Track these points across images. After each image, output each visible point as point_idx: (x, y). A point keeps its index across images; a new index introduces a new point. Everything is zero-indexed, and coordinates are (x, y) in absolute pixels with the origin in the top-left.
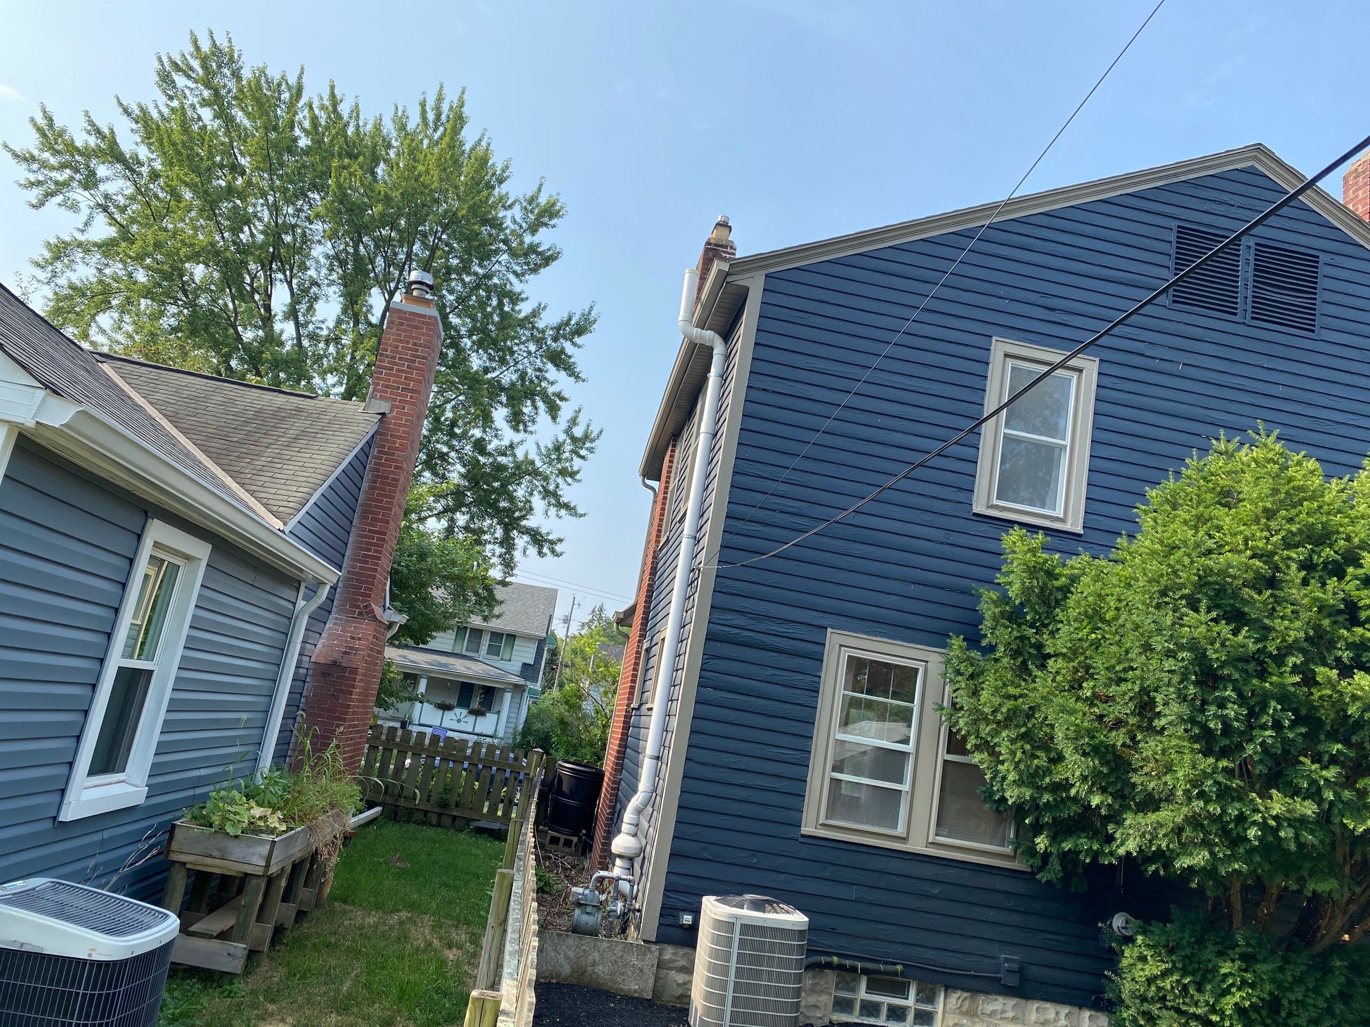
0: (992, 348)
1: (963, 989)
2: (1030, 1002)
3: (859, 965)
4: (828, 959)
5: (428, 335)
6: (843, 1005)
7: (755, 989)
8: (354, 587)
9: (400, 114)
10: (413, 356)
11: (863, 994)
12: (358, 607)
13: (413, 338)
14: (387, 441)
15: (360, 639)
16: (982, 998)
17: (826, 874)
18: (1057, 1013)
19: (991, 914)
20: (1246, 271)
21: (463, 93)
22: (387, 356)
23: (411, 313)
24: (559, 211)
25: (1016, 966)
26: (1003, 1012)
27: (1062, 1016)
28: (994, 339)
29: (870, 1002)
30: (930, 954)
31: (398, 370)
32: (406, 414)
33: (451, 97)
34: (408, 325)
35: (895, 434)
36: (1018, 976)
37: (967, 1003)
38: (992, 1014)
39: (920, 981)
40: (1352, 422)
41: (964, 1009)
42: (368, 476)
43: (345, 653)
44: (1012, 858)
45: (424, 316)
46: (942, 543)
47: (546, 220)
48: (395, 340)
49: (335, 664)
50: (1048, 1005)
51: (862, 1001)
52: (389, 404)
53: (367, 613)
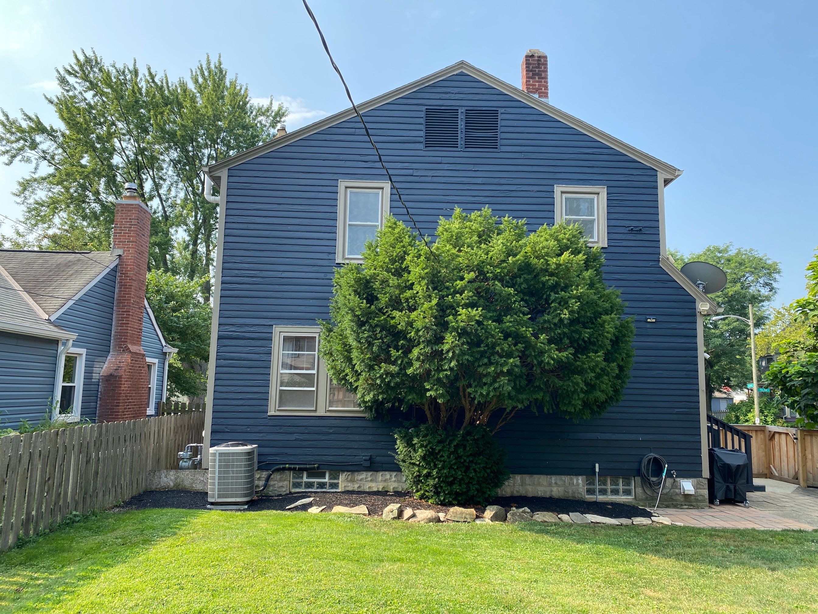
0: (339, 185)
1: (348, 471)
2: (378, 473)
3: (297, 466)
4: (284, 466)
5: (136, 213)
6: (297, 485)
7: (227, 478)
8: (119, 339)
10: (130, 225)
11: (305, 479)
12: (122, 348)
13: (129, 216)
14: (124, 268)
15: (123, 362)
16: (356, 474)
17: (281, 431)
18: (391, 476)
19: (357, 438)
20: (461, 125)
21: (220, 57)
22: (118, 227)
23: (126, 204)
24: (284, 113)
25: (368, 458)
26: (366, 478)
27: (393, 476)
28: (339, 180)
29: (309, 482)
30: (330, 458)
31: (124, 233)
32: (131, 253)
33: (214, 61)
34: (126, 210)
35: (297, 233)
36: (369, 462)
37: (350, 477)
38: (361, 480)
39: (330, 470)
40: (518, 189)
41: (349, 479)
42: (117, 286)
43: (116, 369)
44: (365, 412)
45: (132, 205)
46: (323, 279)
47: (278, 119)
48: (121, 219)
49: (111, 375)
50: (387, 473)
51: (305, 482)
52: (122, 250)
53: (127, 350)
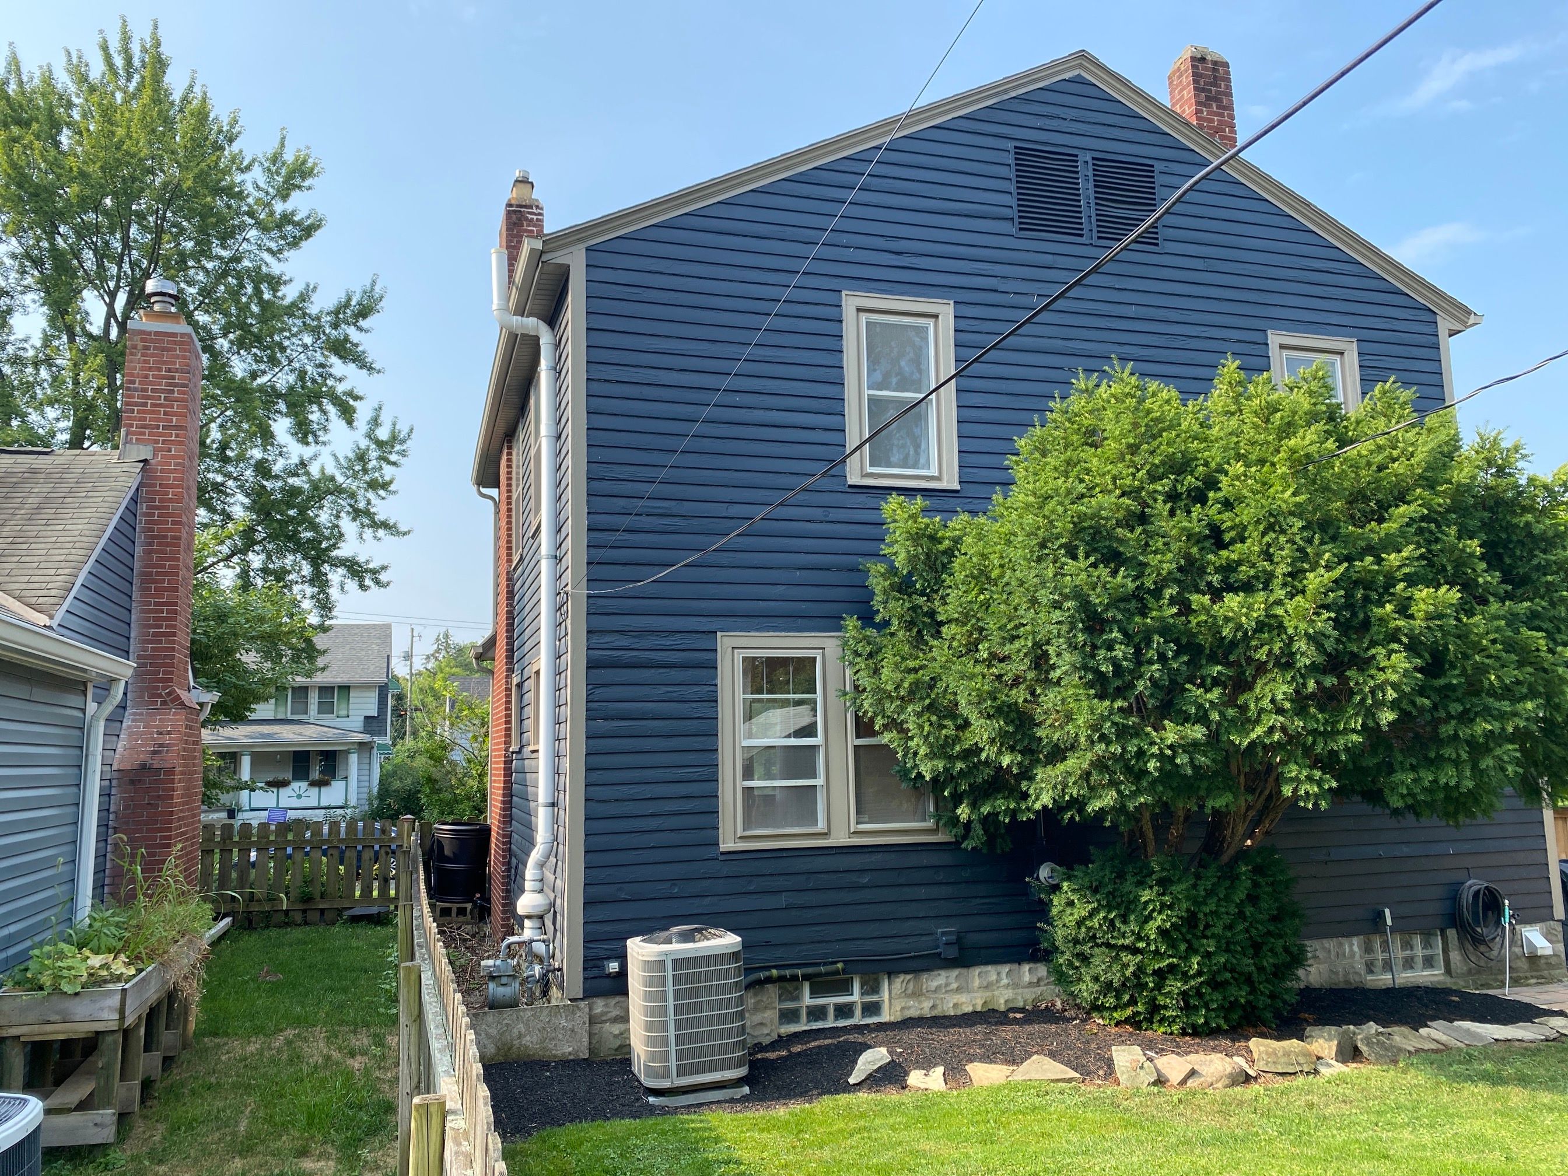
0: (843, 303)
1: (906, 972)
2: (971, 970)
3: (799, 972)
4: (767, 973)
5: (184, 357)
6: (789, 1016)
7: (698, 1022)
8: (147, 673)
9: (75, 61)
10: (170, 385)
11: (808, 1000)
12: (160, 696)
13: (165, 363)
14: (157, 493)
15: (169, 733)
16: (924, 976)
17: (752, 888)
18: (999, 974)
19: (923, 892)
20: (1086, 188)
21: (156, 27)
22: (136, 390)
23: (157, 333)
24: (312, 169)
25: (954, 938)
26: (947, 985)
27: (1004, 975)
28: (844, 293)
29: (816, 1006)
30: (869, 946)
31: (153, 405)
32: (174, 457)
34: (155, 348)
35: (756, 412)
36: (956, 947)
37: (911, 985)
38: (937, 989)
39: (862, 974)
41: (909, 991)
42: (140, 538)
43: (155, 752)
44: (934, 831)
45: (174, 335)
46: (821, 522)
48: (142, 368)
49: (143, 767)
50: (989, 968)
51: (807, 1007)
52: (150, 448)
53: (173, 701)
